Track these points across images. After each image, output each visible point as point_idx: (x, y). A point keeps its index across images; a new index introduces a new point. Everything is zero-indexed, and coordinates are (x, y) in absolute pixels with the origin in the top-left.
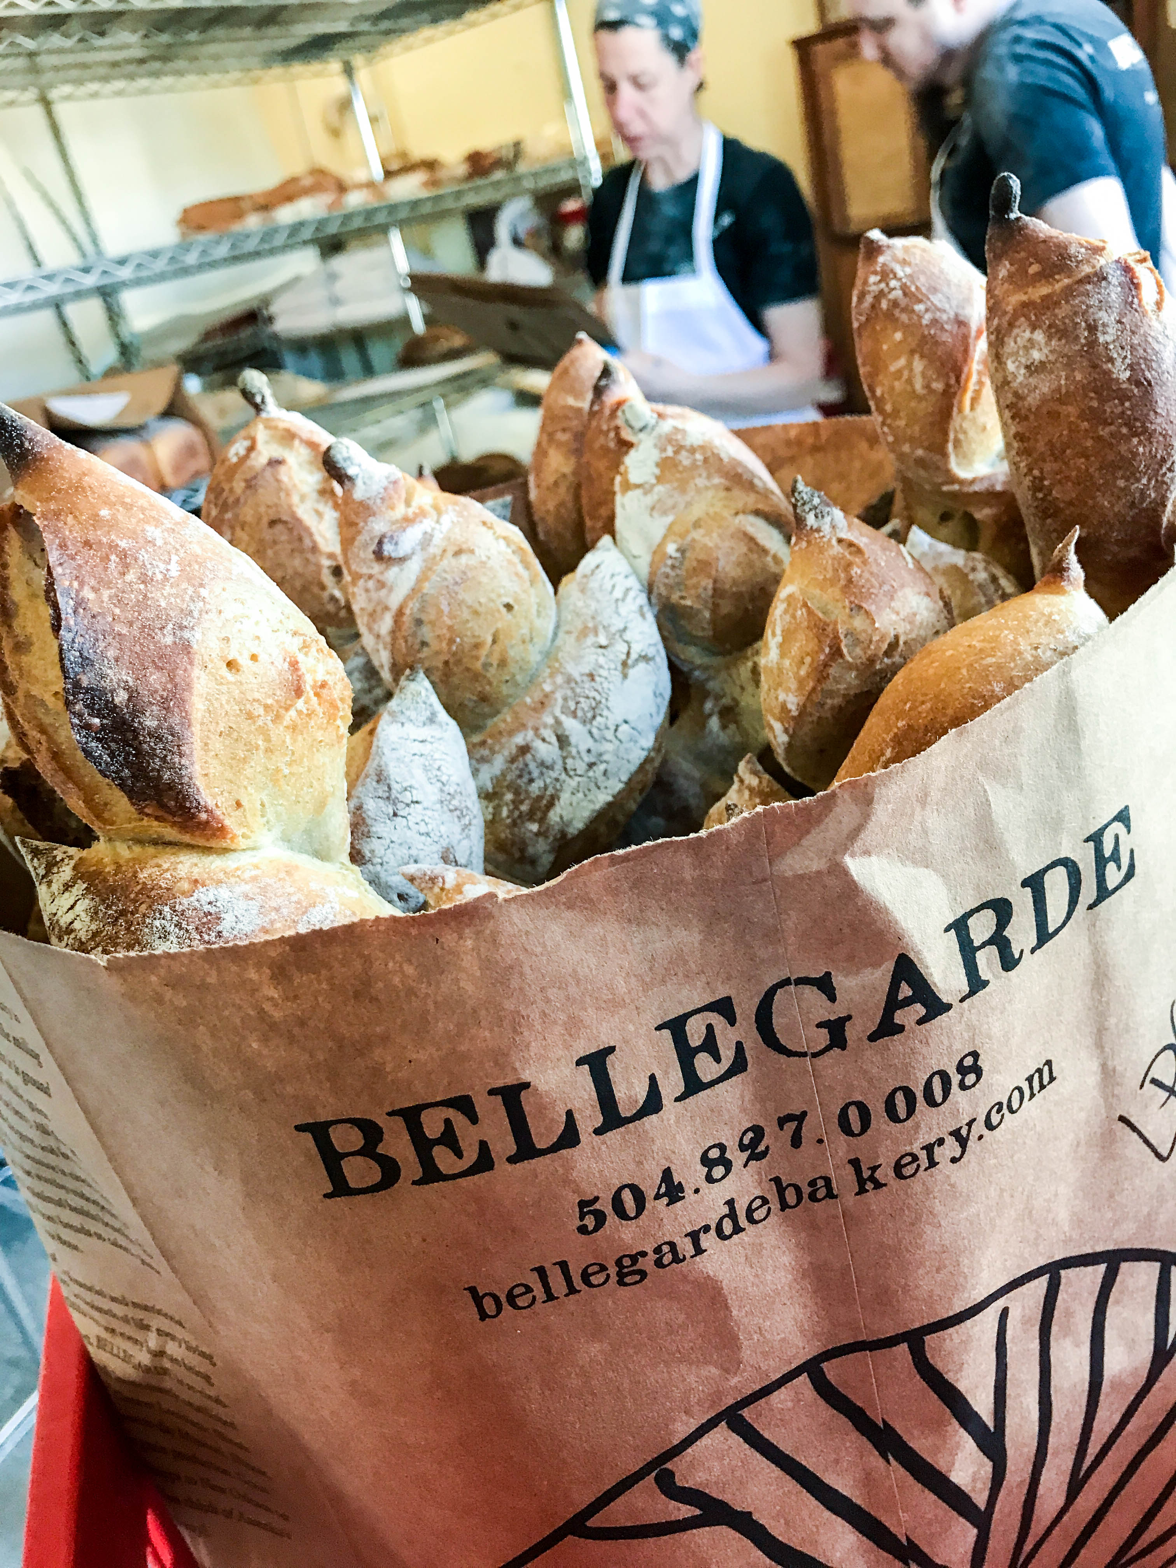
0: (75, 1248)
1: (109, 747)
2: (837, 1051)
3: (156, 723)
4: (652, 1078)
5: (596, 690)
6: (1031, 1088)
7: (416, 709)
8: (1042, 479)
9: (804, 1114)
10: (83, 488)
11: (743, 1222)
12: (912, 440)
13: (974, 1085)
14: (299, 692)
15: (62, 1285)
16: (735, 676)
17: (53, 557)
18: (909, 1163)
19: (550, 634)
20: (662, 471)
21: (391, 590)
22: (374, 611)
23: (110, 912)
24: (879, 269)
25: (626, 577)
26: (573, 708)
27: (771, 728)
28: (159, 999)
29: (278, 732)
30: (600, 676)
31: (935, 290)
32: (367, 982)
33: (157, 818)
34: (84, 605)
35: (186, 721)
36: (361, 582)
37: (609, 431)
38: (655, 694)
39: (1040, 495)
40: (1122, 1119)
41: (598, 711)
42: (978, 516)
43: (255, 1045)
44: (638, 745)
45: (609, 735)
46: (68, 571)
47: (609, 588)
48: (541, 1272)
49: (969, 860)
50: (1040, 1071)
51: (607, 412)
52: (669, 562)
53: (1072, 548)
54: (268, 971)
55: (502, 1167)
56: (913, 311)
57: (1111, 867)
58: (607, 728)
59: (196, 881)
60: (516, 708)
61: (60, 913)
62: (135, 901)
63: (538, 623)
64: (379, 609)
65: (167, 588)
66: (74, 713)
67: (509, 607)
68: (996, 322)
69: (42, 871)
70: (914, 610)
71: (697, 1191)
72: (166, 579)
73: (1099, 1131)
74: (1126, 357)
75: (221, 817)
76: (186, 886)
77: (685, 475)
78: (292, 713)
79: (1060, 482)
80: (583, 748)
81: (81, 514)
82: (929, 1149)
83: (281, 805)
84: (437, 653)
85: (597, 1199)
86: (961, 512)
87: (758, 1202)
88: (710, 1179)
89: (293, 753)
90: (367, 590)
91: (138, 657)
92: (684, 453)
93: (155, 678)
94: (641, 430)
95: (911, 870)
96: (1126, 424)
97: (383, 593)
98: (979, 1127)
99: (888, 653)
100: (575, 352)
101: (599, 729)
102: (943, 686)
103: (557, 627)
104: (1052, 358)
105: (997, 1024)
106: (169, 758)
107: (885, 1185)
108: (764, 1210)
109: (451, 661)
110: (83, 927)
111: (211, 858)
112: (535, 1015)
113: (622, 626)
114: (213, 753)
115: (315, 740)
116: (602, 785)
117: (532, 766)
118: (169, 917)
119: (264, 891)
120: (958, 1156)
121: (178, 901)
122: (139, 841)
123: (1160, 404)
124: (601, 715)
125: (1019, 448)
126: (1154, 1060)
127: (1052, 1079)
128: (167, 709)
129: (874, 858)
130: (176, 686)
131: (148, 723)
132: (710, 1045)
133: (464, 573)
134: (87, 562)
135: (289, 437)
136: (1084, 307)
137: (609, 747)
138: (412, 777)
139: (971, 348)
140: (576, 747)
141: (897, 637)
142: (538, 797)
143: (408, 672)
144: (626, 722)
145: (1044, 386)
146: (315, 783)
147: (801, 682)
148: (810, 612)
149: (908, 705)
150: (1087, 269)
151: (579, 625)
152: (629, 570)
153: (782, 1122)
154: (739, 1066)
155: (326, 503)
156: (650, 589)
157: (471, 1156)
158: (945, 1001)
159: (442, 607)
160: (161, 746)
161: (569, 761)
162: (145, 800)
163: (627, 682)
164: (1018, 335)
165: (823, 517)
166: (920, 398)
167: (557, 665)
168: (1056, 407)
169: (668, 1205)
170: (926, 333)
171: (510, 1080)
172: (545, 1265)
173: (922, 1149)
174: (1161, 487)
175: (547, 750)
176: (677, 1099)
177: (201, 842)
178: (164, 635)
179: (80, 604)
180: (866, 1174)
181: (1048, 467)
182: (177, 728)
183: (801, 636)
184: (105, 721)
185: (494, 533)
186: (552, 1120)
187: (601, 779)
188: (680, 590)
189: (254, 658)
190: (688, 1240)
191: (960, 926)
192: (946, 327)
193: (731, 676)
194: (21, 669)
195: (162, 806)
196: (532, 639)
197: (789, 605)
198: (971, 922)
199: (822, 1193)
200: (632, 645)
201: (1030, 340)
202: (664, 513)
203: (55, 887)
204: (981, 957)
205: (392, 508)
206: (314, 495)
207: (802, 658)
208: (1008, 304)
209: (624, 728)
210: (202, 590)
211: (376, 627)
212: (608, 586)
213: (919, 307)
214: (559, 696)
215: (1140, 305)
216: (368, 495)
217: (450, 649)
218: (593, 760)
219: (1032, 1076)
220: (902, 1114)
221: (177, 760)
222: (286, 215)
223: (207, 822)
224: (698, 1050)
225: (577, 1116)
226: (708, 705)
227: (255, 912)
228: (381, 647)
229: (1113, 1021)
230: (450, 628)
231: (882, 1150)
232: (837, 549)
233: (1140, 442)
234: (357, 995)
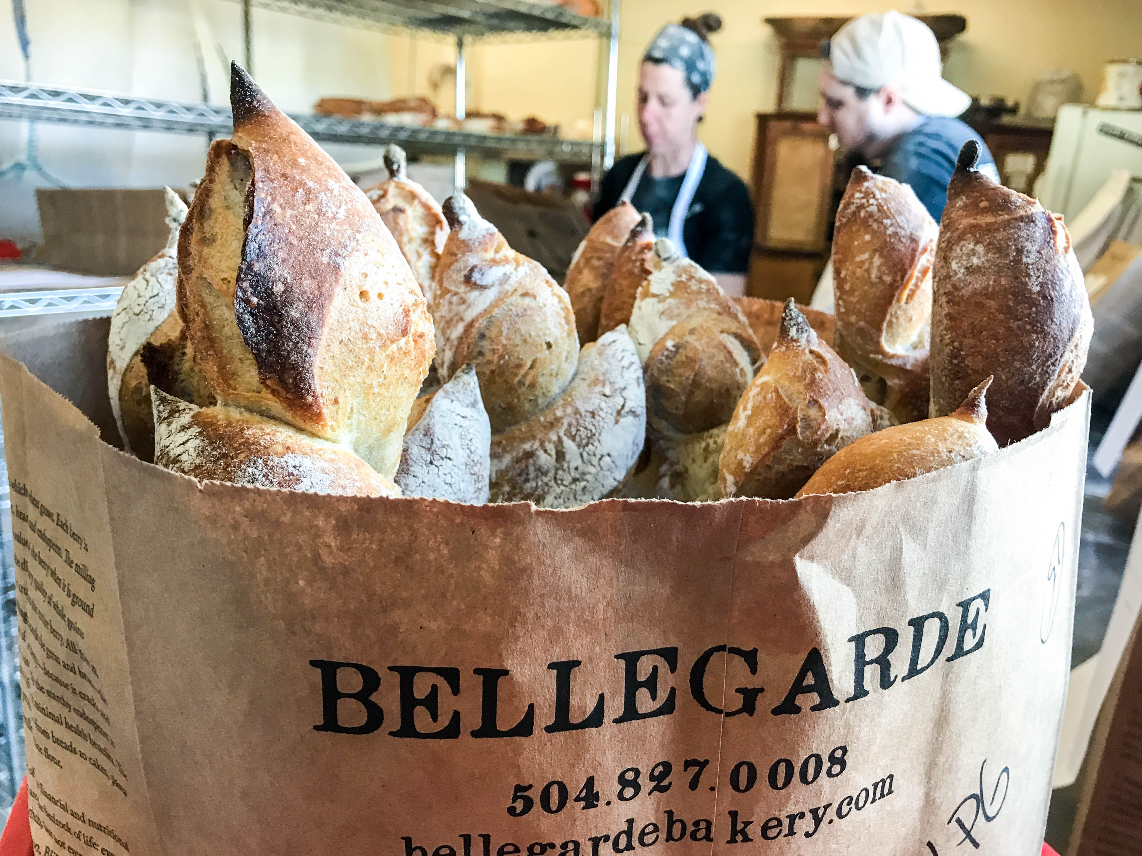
0: (58, 763)
1: (258, 322)
2: (745, 715)
3: (299, 315)
4: (602, 697)
5: (594, 425)
6: (875, 793)
7: (464, 394)
8: (960, 350)
9: (707, 762)
10: (289, 141)
11: (635, 842)
12: (859, 314)
13: (837, 775)
14: (404, 333)
15: (30, 795)
16: (690, 451)
17: (258, 175)
18: (774, 827)
19: (570, 377)
20: (675, 289)
21: (469, 306)
22: (451, 320)
23: (215, 453)
24: (863, 190)
25: (633, 354)
26: (573, 433)
27: (725, 480)
28: (236, 527)
29: (381, 357)
30: (599, 416)
31: (900, 213)
32: (408, 552)
33: (274, 392)
34: (271, 215)
35: (321, 321)
36: (448, 296)
37: (636, 260)
38: (634, 442)
39: (955, 362)
40: (930, 845)
41: (591, 441)
42: (889, 383)
43: (301, 583)
44: (613, 475)
45: (595, 461)
46: (266, 188)
47: (620, 358)
48: (467, 839)
49: (878, 590)
50: (883, 781)
51: (637, 248)
52: (666, 353)
53: (984, 391)
54: (333, 522)
55: (465, 738)
56: (882, 223)
57: (969, 632)
58: (595, 455)
59: (288, 448)
60: (532, 423)
61: (172, 446)
62: (236, 449)
63: (565, 365)
64: (455, 319)
65: (334, 224)
66: (241, 288)
67: (549, 345)
68: (948, 235)
69: (165, 414)
70: (854, 416)
71: (608, 803)
72: (334, 218)
73: (912, 849)
74: (1039, 277)
75: (322, 405)
76: (280, 449)
77: (691, 296)
78: (394, 347)
79: (973, 354)
80: (573, 465)
81: (284, 156)
82: (792, 818)
83: (364, 415)
84: (489, 362)
85: (530, 787)
86: (877, 378)
87: (651, 828)
88: (621, 797)
89: (385, 378)
90: (450, 303)
91: (300, 265)
92: (693, 282)
93: (308, 283)
94: (665, 260)
95: (837, 584)
96: (1030, 324)
97: (462, 307)
98: (832, 813)
99: (829, 441)
100: (619, 209)
101: (589, 454)
102: (877, 462)
103: (576, 374)
104: (987, 265)
105: (865, 729)
106: (300, 344)
107: (751, 840)
108: (653, 837)
109: (497, 371)
110: (188, 459)
111: (303, 436)
112: (530, 615)
113: (623, 386)
114: (331, 354)
115: (402, 375)
116: (579, 498)
117: (531, 469)
118: (260, 468)
119: (338, 470)
120: (811, 832)
121: (271, 457)
122: (250, 410)
123: (1057, 315)
124: (593, 445)
125: (947, 324)
126: (962, 803)
127: (890, 792)
128: (310, 308)
129: (814, 565)
130: (321, 294)
131: (293, 313)
132: (651, 684)
133: (525, 310)
134: (281, 187)
135: (413, 196)
136: (1016, 236)
137: (592, 470)
138: (451, 439)
139: (916, 259)
140: (569, 463)
141: (837, 431)
142: (528, 493)
143: (464, 366)
144: (609, 455)
145: (978, 283)
146: (392, 409)
147: (758, 447)
148: (779, 396)
149: (848, 471)
150: (1022, 213)
151: (592, 376)
152: (635, 351)
153: (688, 764)
154: (667, 708)
155: (426, 249)
156: (646, 368)
157: (444, 721)
158: (835, 697)
159: (503, 329)
160: (297, 334)
161: (560, 472)
162: (271, 373)
163: (617, 426)
164: (963, 246)
165: (802, 332)
166: (873, 285)
167: (570, 399)
168: (983, 300)
169: (583, 808)
170: (888, 240)
171: (494, 665)
172: (472, 835)
173: (787, 817)
174: (1044, 375)
175: (546, 460)
176: (616, 721)
177: (299, 422)
178: (323, 255)
179: (268, 212)
180: (740, 826)
181: (968, 341)
182: (313, 324)
183: (767, 412)
184: (261, 302)
185: (552, 291)
186: (517, 708)
187: (579, 492)
188: (668, 376)
189: (380, 296)
190: (590, 844)
191: (859, 640)
192: (902, 239)
193: (686, 449)
194: (201, 257)
195: (282, 382)
196: (557, 375)
197: (762, 389)
198: (868, 640)
199: (701, 834)
200: (628, 402)
201: (973, 250)
202: (671, 318)
203: (173, 426)
204: (868, 670)
205: (486, 251)
206: (419, 241)
207: (765, 429)
208: (960, 224)
209: (606, 459)
210: (357, 234)
211: (448, 332)
212: (619, 355)
213: (887, 222)
214: (565, 422)
215: (1054, 245)
216: (469, 237)
217: (499, 361)
218: (578, 476)
219: (877, 784)
220: (780, 784)
221: (305, 348)
222: (392, 119)
223: (311, 405)
224: (642, 684)
225: (537, 711)
226: (664, 468)
227: (327, 484)
228: (447, 348)
229: (942, 759)
230: (504, 346)
231: (757, 809)
232: (809, 357)
233: (1037, 338)
234: (397, 560)
